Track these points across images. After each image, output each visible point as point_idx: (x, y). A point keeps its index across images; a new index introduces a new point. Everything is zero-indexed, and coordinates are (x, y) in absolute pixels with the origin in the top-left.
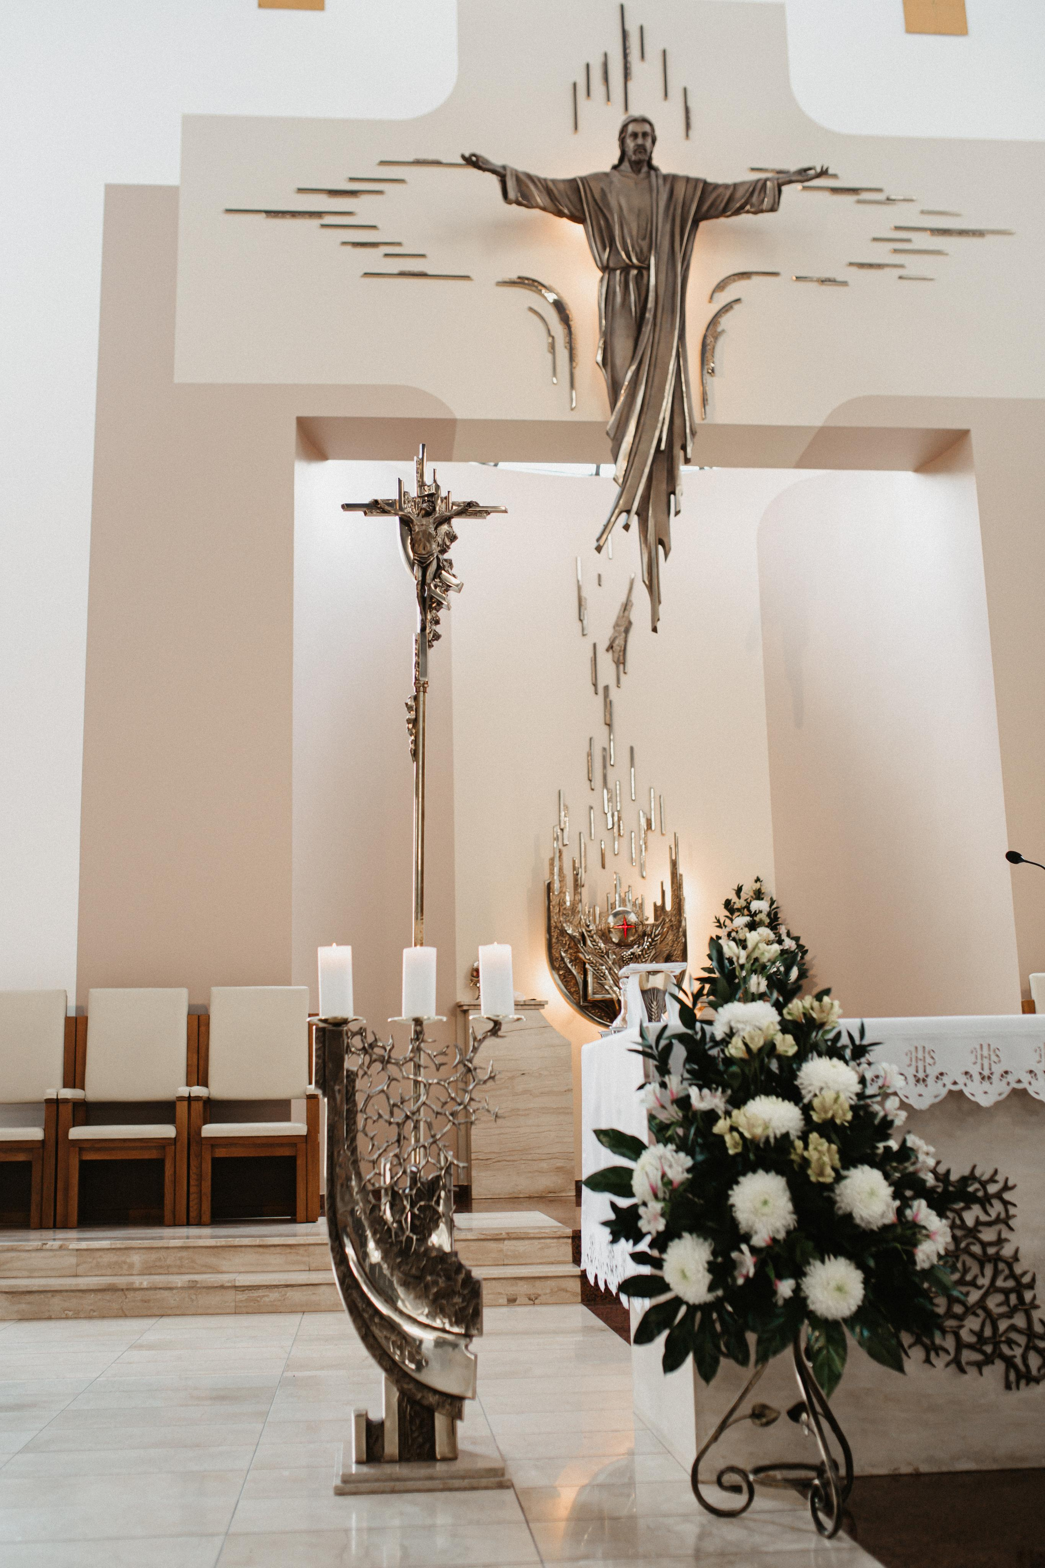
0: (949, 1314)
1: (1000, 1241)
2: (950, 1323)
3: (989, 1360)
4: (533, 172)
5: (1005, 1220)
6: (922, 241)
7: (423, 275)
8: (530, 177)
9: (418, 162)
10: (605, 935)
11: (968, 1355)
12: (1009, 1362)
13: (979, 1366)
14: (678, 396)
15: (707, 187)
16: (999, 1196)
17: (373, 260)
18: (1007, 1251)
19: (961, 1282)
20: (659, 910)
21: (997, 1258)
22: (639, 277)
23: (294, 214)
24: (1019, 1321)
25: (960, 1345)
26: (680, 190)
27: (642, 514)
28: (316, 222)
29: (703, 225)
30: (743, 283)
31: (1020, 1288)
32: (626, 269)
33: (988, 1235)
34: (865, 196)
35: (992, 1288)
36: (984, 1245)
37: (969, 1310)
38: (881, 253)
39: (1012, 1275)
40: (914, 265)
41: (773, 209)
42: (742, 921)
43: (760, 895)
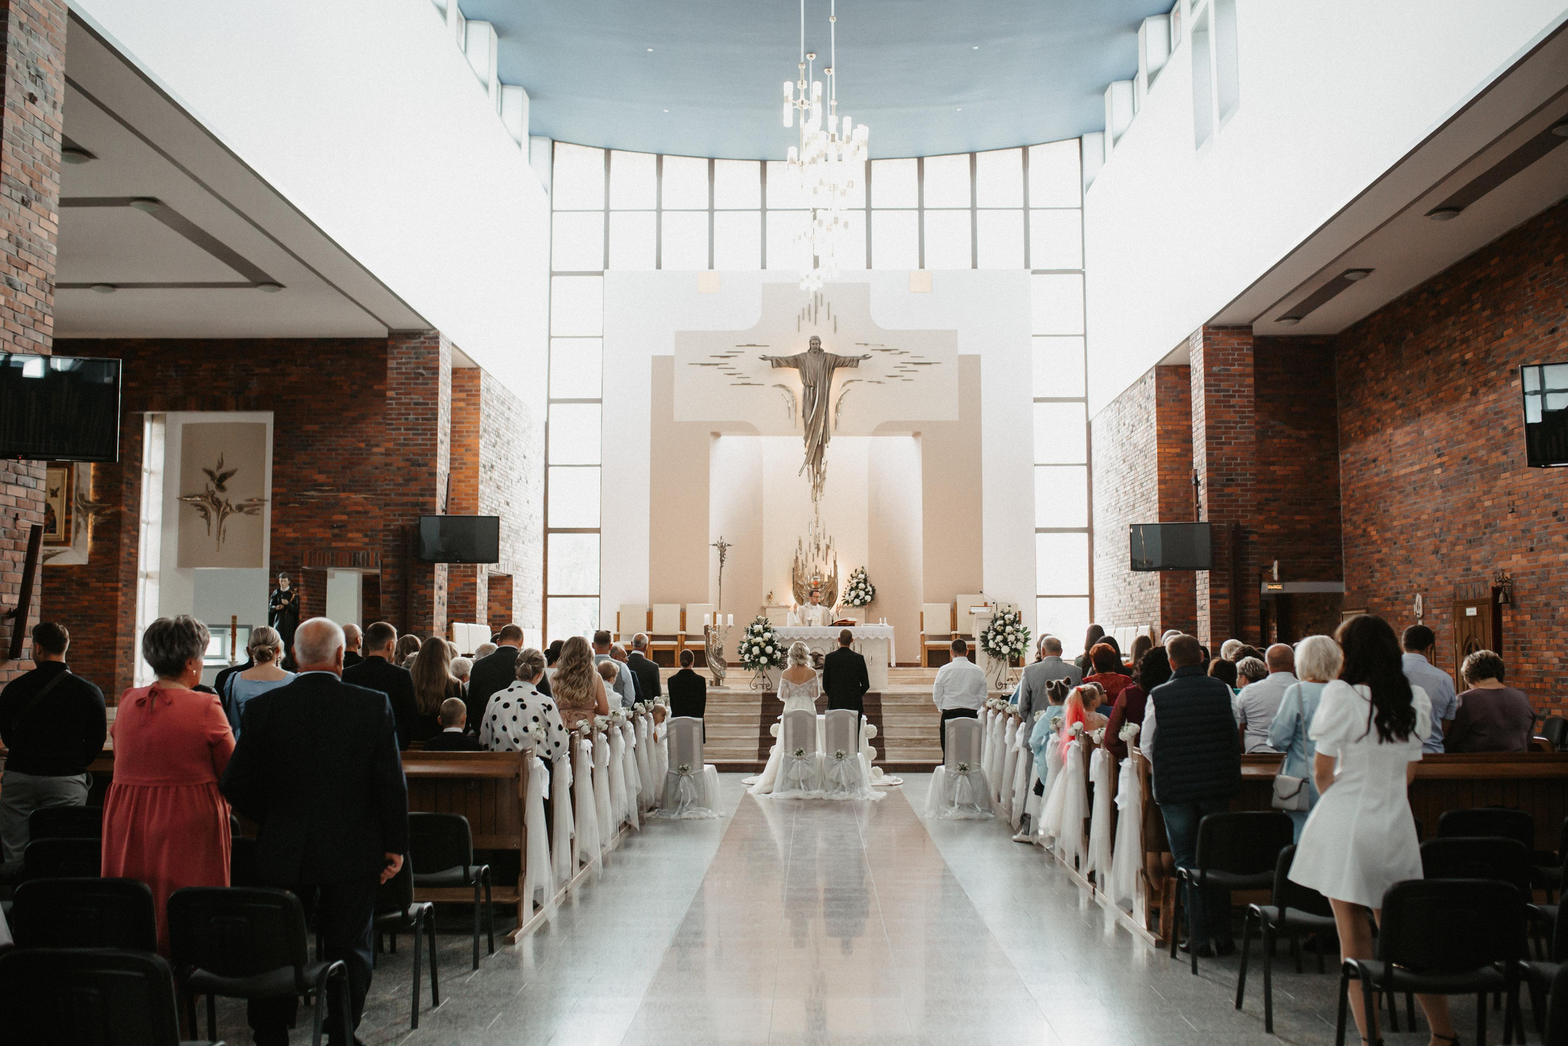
4: (781, 356)
6: (911, 367)
7: (749, 384)
8: (780, 358)
9: (748, 345)
10: (809, 585)
14: (825, 427)
15: (837, 357)
17: (734, 379)
20: (829, 577)
22: (814, 390)
23: (709, 364)
26: (828, 357)
27: (813, 464)
28: (716, 367)
29: (836, 369)
30: (850, 384)
32: (810, 387)
34: (893, 352)
38: (896, 372)
40: (907, 375)
41: (856, 367)
42: (855, 581)
43: (862, 573)
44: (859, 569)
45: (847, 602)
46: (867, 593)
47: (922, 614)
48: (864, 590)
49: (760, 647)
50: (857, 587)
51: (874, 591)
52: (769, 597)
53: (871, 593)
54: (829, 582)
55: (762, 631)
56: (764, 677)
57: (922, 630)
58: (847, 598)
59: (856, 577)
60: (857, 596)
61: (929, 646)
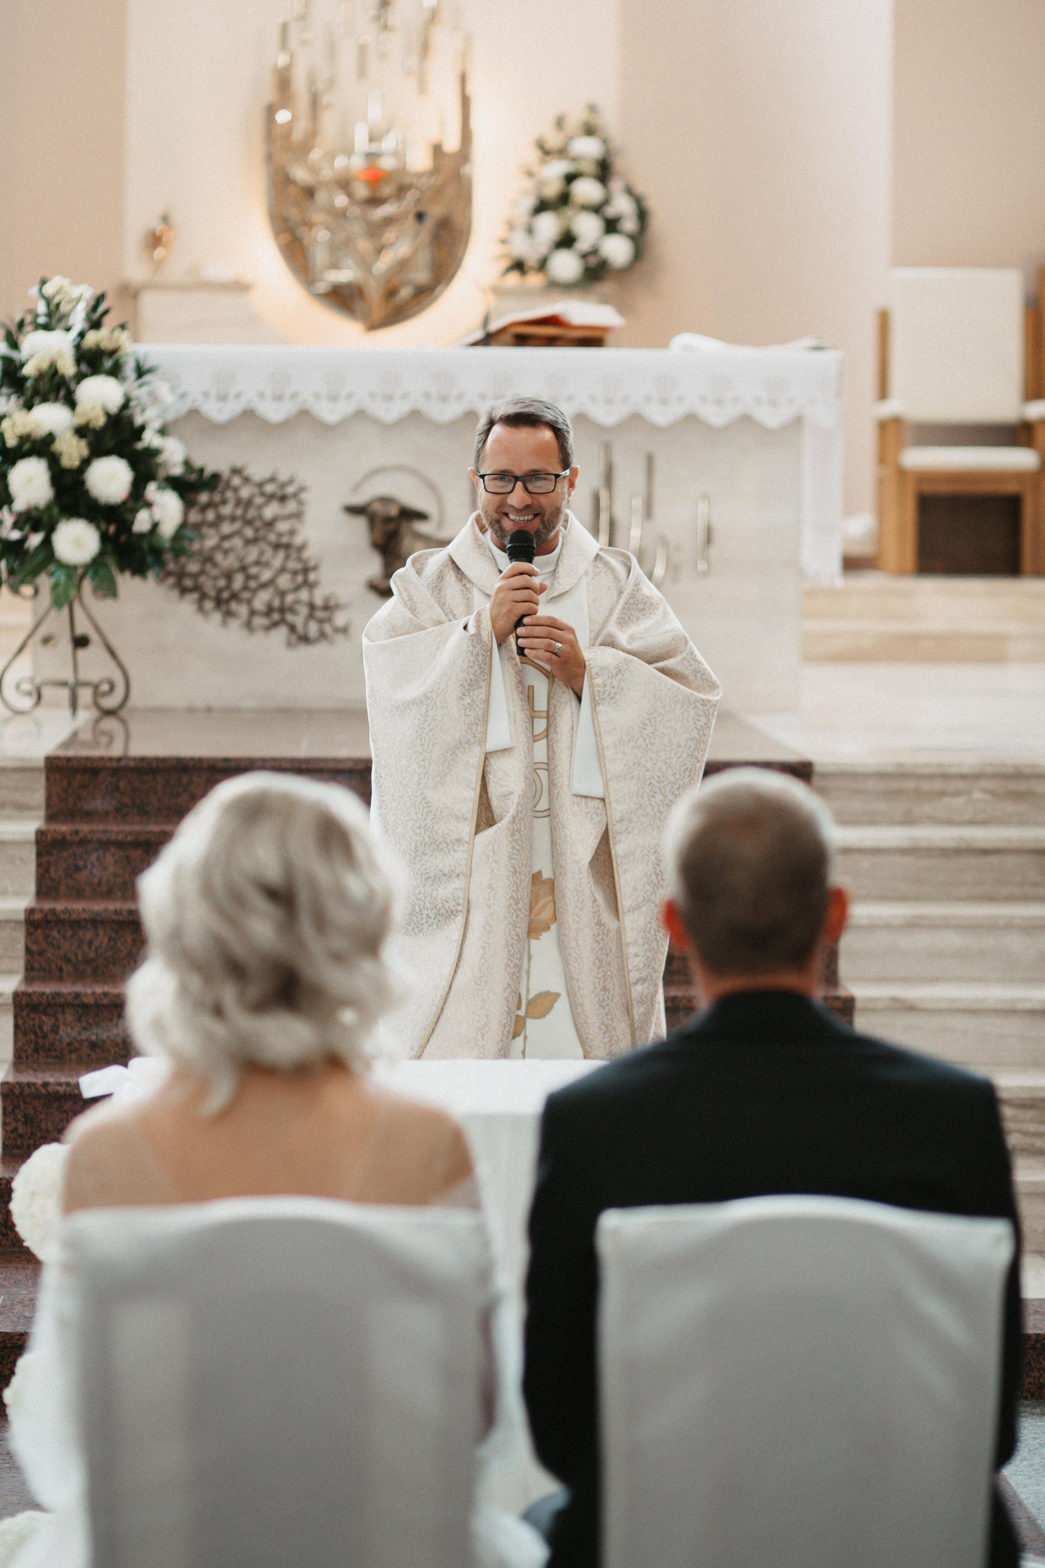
0: (245, 588)
1: (292, 533)
2: (246, 595)
3: (275, 625)
5: (298, 515)
10: (344, 184)
11: (259, 621)
12: (292, 628)
13: (268, 628)
16: (295, 495)
18: (298, 540)
19: (257, 563)
20: (437, 150)
21: (287, 547)
24: (304, 595)
25: (253, 613)
31: (306, 571)
33: (282, 526)
35: (283, 570)
36: (280, 535)
37: (264, 586)
39: (299, 559)
42: (557, 169)
43: (590, 130)
44: (576, 117)
45: (519, 266)
46: (611, 226)
47: (884, 321)
48: (597, 209)
49: (54, 461)
50: (564, 199)
51: (642, 215)
52: (155, 240)
53: (630, 225)
54: (435, 170)
55: (68, 368)
56: (81, 642)
57: (883, 392)
58: (522, 247)
59: (562, 152)
60: (566, 241)
61: (923, 477)
